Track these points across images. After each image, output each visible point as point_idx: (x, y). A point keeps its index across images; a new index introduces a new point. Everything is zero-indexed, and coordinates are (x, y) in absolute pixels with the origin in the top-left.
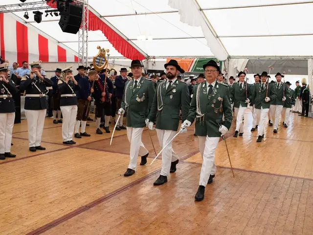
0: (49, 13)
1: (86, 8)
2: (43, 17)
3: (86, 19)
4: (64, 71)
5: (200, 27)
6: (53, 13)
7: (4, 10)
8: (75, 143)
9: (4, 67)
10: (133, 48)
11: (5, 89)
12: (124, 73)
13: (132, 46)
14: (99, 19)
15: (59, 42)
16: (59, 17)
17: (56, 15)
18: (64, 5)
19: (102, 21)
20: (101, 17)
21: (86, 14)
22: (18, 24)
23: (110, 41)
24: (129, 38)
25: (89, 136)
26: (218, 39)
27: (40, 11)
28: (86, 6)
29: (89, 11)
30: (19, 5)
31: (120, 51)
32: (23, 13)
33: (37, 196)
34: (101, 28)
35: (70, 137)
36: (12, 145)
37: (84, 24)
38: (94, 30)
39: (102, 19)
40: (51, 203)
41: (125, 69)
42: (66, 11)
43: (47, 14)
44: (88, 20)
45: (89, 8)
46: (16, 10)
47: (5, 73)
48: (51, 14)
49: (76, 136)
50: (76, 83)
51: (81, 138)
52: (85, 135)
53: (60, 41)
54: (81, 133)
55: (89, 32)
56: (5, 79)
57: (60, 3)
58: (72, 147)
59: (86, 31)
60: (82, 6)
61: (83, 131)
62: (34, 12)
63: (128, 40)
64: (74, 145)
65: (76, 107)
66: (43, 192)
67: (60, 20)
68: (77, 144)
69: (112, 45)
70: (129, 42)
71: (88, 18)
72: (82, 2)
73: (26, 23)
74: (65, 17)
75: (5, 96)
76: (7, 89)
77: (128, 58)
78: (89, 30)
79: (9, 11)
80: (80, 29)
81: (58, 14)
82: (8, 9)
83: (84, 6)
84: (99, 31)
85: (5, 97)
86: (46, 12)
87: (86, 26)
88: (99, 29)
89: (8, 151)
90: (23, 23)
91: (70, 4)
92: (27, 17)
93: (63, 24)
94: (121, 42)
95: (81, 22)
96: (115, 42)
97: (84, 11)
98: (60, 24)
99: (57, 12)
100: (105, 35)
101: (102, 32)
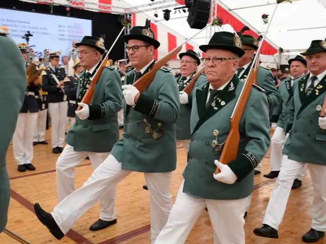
0: (177, 10)
1: (214, 2)
2: (172, 15)
3: (214, 14)
6: (181, 10)
7: (136, 10)
14: (227, 12)
16: (187, 14)
17: (184, 11)
18: (192, 1)
19: (229, 14)
20: (230, 10)
21: (214, 8)
24: (260, 31)
27: (169, 9)
29: (218, 5)
30: (150, 5)
32: (154, 12)
34: (229, 22)
37: (211, 19)
39: (230, 12)
42: (194, 6)
43: (176, 12)
44: (216, 16)
45: (217, 2)
46: (147, 10)
48: (179, 11)
53: (187, 38)
62: (163, 11)
67: (189, 17)
71: (216, 13)
73: (156, 21)
74: (193, 13)
79: (140, 12)
82: (140, 9)
84: (227, 24)
86: (175, 9)
90: (153, 22)
92: (156, 15)
95: (208, 17)
97: (212, 5)
98: (187, 20)
99: (184, 9)
100: (234, 29)
101: (230, 26)
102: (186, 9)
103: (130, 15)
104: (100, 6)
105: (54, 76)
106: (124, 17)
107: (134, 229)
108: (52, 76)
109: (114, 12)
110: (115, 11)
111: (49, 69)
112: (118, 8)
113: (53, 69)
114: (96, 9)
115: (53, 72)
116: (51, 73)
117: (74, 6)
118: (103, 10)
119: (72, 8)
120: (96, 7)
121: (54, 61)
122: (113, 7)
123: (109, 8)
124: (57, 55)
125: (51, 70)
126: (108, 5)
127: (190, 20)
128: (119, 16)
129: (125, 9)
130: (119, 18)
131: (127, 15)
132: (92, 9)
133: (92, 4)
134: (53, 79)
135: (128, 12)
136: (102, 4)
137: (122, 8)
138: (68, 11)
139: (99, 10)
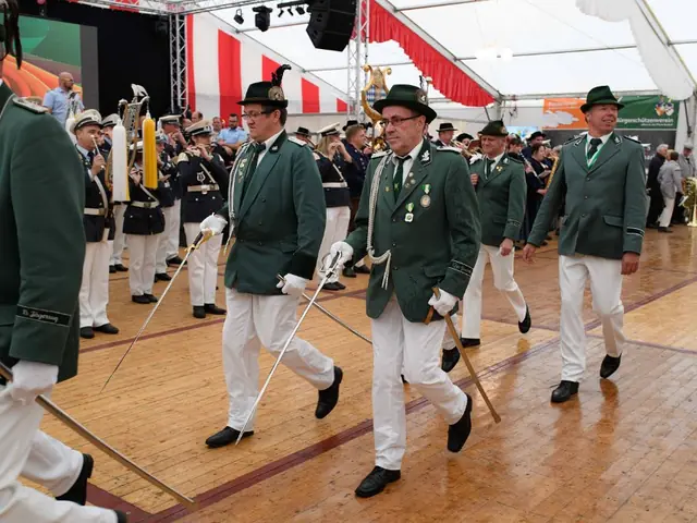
0: (285, 9)
2: (273, 17)
3: (364, 20)
4: (324, 134)
5: (628, 21)
6: (293, 8)
7: (195, 8)
8: (343, 288)
9: (202, 129)
10: (467, 77)
11: (205, 173)
12: (447, 135)
13: (463, 73)
14: (390, 15)
15: (304, 71)
16: (307, 17)
17: (301, 11)
19: (398, 21)
20: (396, 10)
21: (364, 6)
22: (222, 35)
23: (416, 63)
24: (458, 56)
26: (670, 48)
27: (267, 5)
31: (438, 84)
32: (233, 12)
33: (273, 394)
34: (396, 35)
36: (217, 288)
37: (360, 28)
38: (381, 41)
39: (398, 16)
40: (301, 410)
41: (450, 125)
42: (322, 2)
43: (282, 12)
44: (367, 23)
46: (219, 7)
47: (204, 140)
48: (289, 10)
49: (345, 273)
50: (349, 158)
51: (355, 276)
53: (306, 69)
54: (355, 267)
55: (369, 45)
56: (206, 153)
58: (337, 296)
59: (363, 45)
61: (360, 263)
62: (254, 10)
63: (456, 59)
64: (340, 292)
65: (347, 211)
66: (286, 386)
67: (310, 23)
68: (349, 289)
70: (457, 64)
71: (368, 17)
73: (238, 32)
74: (320, 16)
75: (205, 188)
76: (209, 174)
77: (454, 99)
78: (370, 42)
79: (204, 10)
80: (351, 41)
81: (305, 10)
82: (203, 5)
84: (391, 41)
85: (205, 190)
86: (280, 6)
87: (364, 33)
88: (391, 38)
89: (211, 301)
90: (230, 34)
92: (239, 19)
93: (315, 32)
94: (440, 65)
95: (353, 25)
96: (427, 65)
98: (307, 30)
99: (301, 6)
100: (406, 52)
101: (398, 44)
102: (305, 7)
103: (182, 17)
106: (168, 21)
107: (232, 478)
109: (145, 10)
110: (148, 7)
112: (154, 1)
114: (106, 3)
118: (121, 5)
127: (312, 31)
128: (156, 18)
129: (169, 4)
130: (157, 23)
131: (174, 18)
132: (96, 1)
135: (176, 10)
137: (163, 1)
138: (42, 5)
139: (112, 5)
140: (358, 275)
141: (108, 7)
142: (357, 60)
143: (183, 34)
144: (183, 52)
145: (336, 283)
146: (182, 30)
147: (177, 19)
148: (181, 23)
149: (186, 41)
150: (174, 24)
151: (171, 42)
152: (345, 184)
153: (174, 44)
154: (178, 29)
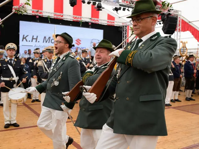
1: (179, 18)
3: (179, 25)
6: (158, 23)
8: (171, 106)
14: (188, 24)
17: (160, 24)
18: (166, 17)
19: (190, 25)
20: (190, 22)
21: (180, 21)
23: (196, 37)
25: (181, 101)
28: (180, 16)
29: (182, 20)
34: (189, 29)
35: (168, 101)
37: (178, 28)
38: (184, 31)
39: (190, 24)
42: (166, 21)
44: (180, 26)
45: (182, 18)
49: (172, 101)
50: (173, 66)
51: (174, 102)
52: (177, 100)
54: (175, 99)
57: (163, 16)
58: (169, 108)
60: (177, 16)
61: (177, 98)
64: (170, 107)
65: (173, 82)
67: (163, 27)
68: (172, 106)
69: (197, 40)
71: (181, 24)
72: (177, 14)
74: (166, 25)
80: (175, 32)
83: (179, 16)
84: (188, 31)
87: (179, 29)
88: (188, 30)
91: (169, 16)
93: (164, 30)
95: (176, 27)
97: (179, 19)
98: (162, 29)
99: (160, 22)
100: (192, 34)
101: (190, 32)
102: (162, 22)
103: (126, 27)
104: (108, 22)
105: (84, 63)
106: (122, 28)
108: (83, 63)
109: (116, 25)
111: (81, 59)
112: (119, 22)
113: (83, 59)
114: (106, 24)
115: (83, 61)
116: (82, 61)
117: (93, 22)
118: (110, 24)
119: (92, 23)
120: (106, 22)
121: (84, 54)
122: (116, 22)
123: (114, 22)
124: (86, 51)
125: (82, 59)
126: (113, 21)
128: (119, 27)
129: (123, 23)
131: (124, 27)
132: (104, 23)
133: (104, 20)
134: (83, 65)
135: (125, 25)
136: (110, 21)
137: (121, 22)
138: (90, 25)
139: (107, 24)
140: (176, 102)
141: (106, 25)
142: (177, 37)
143: (126, 31)
144: (126, 36)
145: (169, 104)
146: (126, 30)
147: (125, 27)
148: (126, 28)
149: (127, 33)
150: (124, 28)
151: (123, 33)
152: (172, 74)
153: (124, 34)
154: (125, 30)
